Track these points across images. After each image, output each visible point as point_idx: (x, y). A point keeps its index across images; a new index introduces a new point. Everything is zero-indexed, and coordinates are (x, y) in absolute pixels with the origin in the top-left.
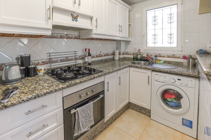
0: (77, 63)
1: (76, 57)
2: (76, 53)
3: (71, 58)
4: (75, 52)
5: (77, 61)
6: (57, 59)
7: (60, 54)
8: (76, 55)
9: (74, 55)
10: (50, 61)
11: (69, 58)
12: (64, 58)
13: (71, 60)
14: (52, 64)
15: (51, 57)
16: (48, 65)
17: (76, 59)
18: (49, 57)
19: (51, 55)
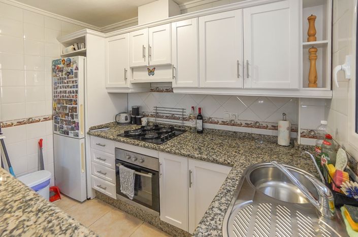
0: (185, 125)
1: (184, 117)
2: (184, 111)
3: (177, 116)
4: (183, 109)
5: (185, 122)
6: (163, 114)
7: (167, 109)
8: (184, 114)
9: (181, 113)
10: (157, 115)
11: (175, 115)
12: (170, 115)
13: (178, 119)
14: (157, 119)
15: (158, 111)
16: (154, 119)
17: (184, 119)
18: (155, 111)
19: (158, 109)
